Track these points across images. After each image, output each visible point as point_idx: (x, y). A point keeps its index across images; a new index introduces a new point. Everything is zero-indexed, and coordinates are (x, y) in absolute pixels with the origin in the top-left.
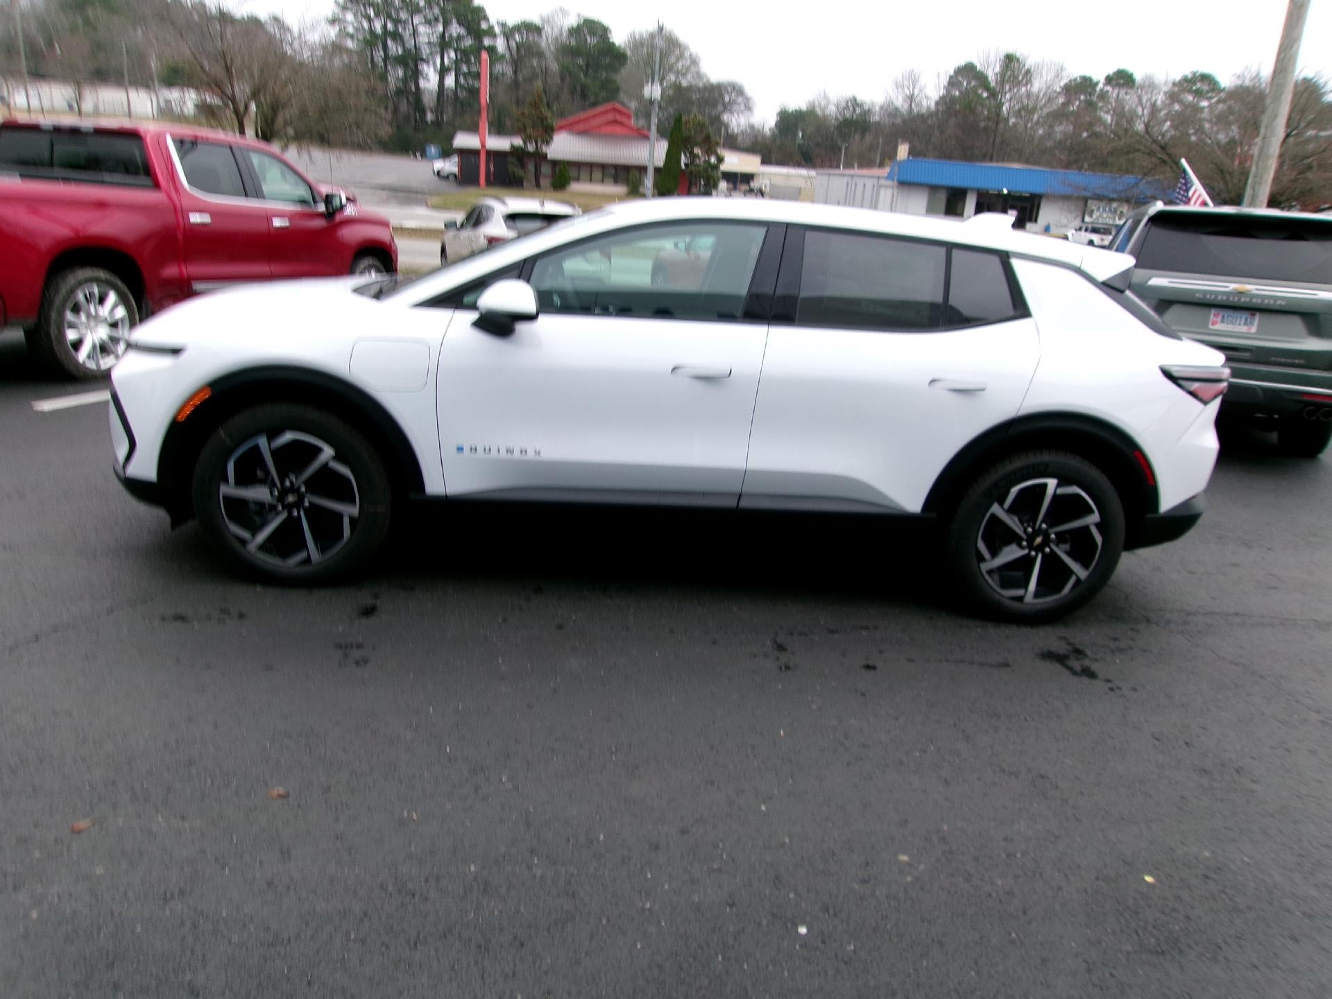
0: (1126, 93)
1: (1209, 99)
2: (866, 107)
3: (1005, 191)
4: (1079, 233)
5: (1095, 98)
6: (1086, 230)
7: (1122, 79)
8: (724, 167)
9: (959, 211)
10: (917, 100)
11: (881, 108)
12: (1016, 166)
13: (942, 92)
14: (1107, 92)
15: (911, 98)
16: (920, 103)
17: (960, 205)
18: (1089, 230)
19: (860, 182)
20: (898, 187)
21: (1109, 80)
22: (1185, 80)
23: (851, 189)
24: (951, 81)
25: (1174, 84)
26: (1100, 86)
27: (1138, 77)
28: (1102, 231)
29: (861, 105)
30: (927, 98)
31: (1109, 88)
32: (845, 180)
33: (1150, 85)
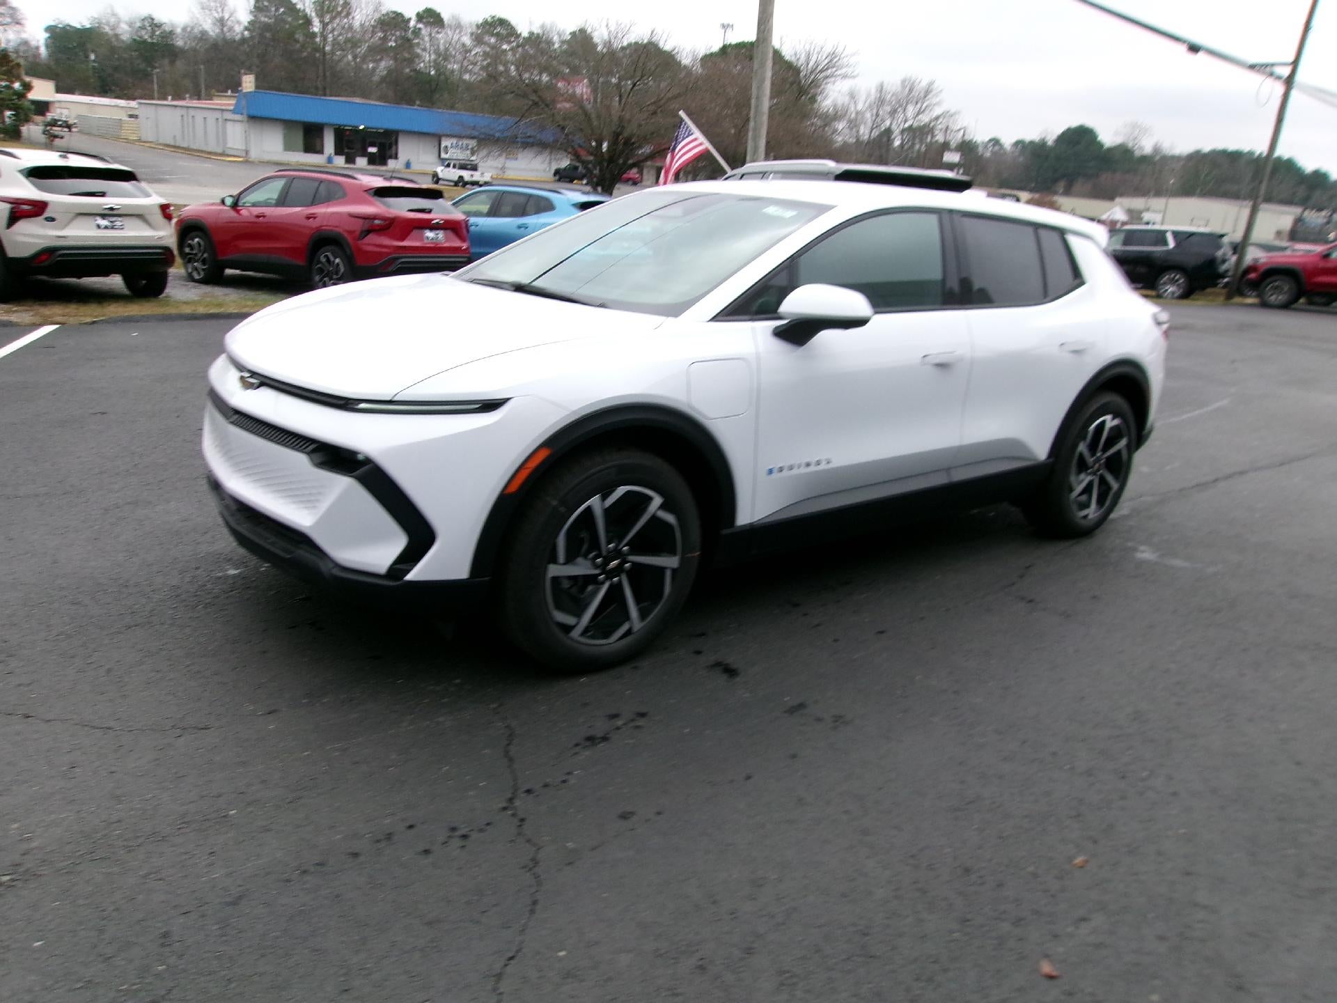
0: (438, 33)
1: (509, 42)
2: (167, 29)
3: (362, 127)
4: (448, 169)
5: (410, 35)
6: (454, 167)
7: (431, 17)
8: (32, 96)
9: (318, 148)
10: (229, 23)
11: (184, 29)
12: (357, 100)
13: (250, 18)
14: (420, 29)
15: (222, 22)
16: (231, 29)
17: (318, 141)
18: (457, 166)
19: (199, 115)
20: (248, 121)
21: (420, 17)
22: (486, 23)
23: (188, 123)
24: (257, 5)
25: (478, 27)
26: (412, 23)
27: (445, 16)
28: (469, 167)
29: (159, 26)
30: (239, 22)
31: (420, 26)
32: (179, 112)
33: (459, 26)
